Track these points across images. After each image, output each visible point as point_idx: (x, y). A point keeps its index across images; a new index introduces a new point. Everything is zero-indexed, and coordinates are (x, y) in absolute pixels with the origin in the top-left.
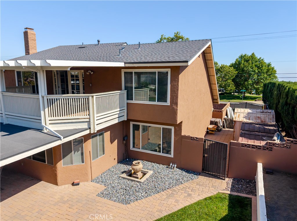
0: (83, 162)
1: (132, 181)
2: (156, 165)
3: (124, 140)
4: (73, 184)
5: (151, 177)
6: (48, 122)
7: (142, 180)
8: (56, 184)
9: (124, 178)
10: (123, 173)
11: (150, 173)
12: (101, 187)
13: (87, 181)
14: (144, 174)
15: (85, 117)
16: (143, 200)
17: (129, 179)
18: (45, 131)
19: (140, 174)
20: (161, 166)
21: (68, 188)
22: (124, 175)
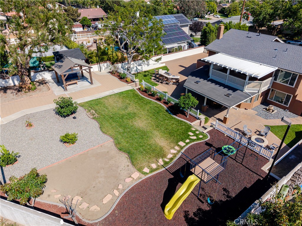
0: (251, 102)
1: (268, 112)
2: (279, 109)
3: (266, 95)
4: (245, 109)
5: (276, 113)
6: (246, 89)
7: (272, 113)
8: (240, 108)
9: (264, 111)
10: (264, 109)
11: (276, 111)
12: (256, 113)
13: (250, 109)
14: (273, 111)
15: (258, 89)
16: (273, 120)
17: (266, 112)
18: (244, 92)
19: (271, 111)
20: (281, 109)
21: (243, 109)
22: (264, 110)
